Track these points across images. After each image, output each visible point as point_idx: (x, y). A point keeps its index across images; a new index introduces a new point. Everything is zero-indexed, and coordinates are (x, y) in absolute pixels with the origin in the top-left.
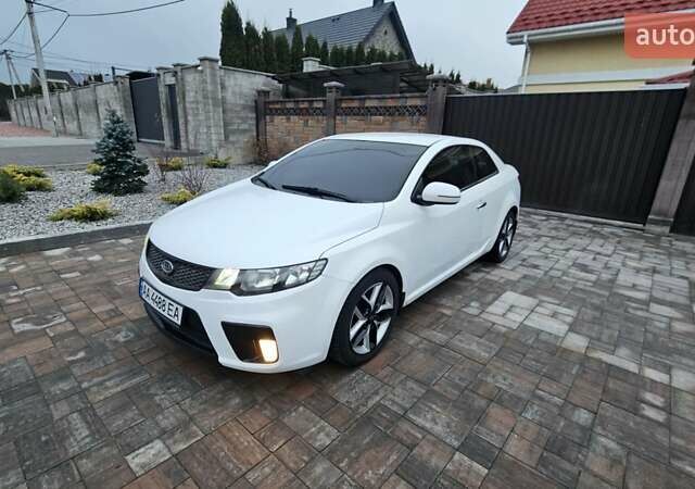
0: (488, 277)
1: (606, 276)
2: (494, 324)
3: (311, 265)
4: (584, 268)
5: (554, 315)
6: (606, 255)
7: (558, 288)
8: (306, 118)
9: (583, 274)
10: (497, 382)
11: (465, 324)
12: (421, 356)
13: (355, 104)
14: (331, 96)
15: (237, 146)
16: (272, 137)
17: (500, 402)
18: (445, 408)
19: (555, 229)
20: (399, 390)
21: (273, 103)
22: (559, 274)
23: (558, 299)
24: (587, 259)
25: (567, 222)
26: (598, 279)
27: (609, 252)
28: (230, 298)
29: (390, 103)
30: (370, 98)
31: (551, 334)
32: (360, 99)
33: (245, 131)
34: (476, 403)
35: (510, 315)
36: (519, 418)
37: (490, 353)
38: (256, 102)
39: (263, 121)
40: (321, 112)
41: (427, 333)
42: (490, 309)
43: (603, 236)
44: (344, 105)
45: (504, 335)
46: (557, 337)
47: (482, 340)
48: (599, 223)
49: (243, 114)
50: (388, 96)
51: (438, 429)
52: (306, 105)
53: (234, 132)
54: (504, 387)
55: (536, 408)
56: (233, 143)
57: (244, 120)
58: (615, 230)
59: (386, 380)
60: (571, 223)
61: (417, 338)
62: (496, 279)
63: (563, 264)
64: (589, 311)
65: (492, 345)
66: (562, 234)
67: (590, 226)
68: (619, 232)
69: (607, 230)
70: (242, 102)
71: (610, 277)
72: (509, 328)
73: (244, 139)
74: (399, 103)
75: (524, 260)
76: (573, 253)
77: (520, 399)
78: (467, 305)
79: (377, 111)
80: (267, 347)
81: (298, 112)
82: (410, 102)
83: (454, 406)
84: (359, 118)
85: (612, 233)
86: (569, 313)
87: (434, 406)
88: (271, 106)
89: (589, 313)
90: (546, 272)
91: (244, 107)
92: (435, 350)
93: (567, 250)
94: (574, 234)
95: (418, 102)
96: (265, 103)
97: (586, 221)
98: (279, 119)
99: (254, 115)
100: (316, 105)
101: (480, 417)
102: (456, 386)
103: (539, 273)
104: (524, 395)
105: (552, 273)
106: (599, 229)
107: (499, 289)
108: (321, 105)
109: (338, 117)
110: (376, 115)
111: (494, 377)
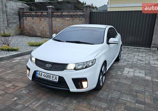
0: (118, 65)
1: (147, 62)
2: (127, 76)
3: (93, 61)
4: (141, 61)
5: (140, 72)
6: (144, 57)
7: (137, 66)
8: (40, 18)
9: (141, 62)
10: (135, 89)
11: (120, 77)
12: (114, 85)
13: (59, 14)
14: (50, 11)
15: (12, 28)
16: (26, 25)
17: (139, 93)
18: (127, 96)
19: (128, 51)
20: (114, 93)
21: (26, 12)
22: (136, 62)
23: (139, 69)
24: (140, 58)
25: (130, 49)
26: (146, 63)
27: (145, 56)
28: (74, 71)
29: (72, 14)
30: (65, 12)
31: (142, 77)
32: (61, 12)
33: (15, 23)
34: (134, 93)
35: (129, 74)
36: (145, 95)
37: (130, 82)
38: (19, 12)
39: (22, 19)
40: (46, 16)
41: (112, 80)
42: (124, 72)
43: (141, 52)
44: (55, 14)
45: (131, 78)
46: (143, 77)
47: (126, 80)
48: (138, 49)
49: (14, 16)
50: (71, 11)
51: (128, 100)
52: (40, 14)
53: (11, 23)
54: (138, 89)
55: (147, 93)
56: (11, 27)
57: (14, 19)
58: (143, 50)
59: (109, 92)
60: (131, 49)
61: (110, 81)
62: (120, 65)
63: (135, 60)
64: (147, 71)
65: (130, 81)
66: (130, 52)
67: (137, 49)
68: (145, 50)
69: (141, 50)
70: (13, 12)
71: (148, 62)
72: (131, 77)
73: (15, 26)
74: (75, 13)
75: (125, 60)
76: (136, 57)
77: (142, 91)
78: (117, 72)
79: (67, 16)
80: (85, 84)
81: (37, 16)
82: (79, 13)
83: (129, 95)
84: (61, 18)
85: (143, 51)
86: (143, 72)
87: (125, 95)
88: (25, 14)
89: (148, 71)
90: (132, 62)
91: (14, 14)
92: (117, 83)
93: (134, 56)
94: (133, 52)
95: (81, 13)
96: (23, 12)
97: (135, 48)
98: (28, 19)
99: (18, 17)
100: (44, 14)
101: (136, 96)
102: (127, 91)
103: (131, 63)
104: (143, 90)
105: (134, 62)
106: (139, 50)
107: (123, 68)
108: (46, 14)
109: (53, 18)
110: (66, 17)
111: (134, 88)
